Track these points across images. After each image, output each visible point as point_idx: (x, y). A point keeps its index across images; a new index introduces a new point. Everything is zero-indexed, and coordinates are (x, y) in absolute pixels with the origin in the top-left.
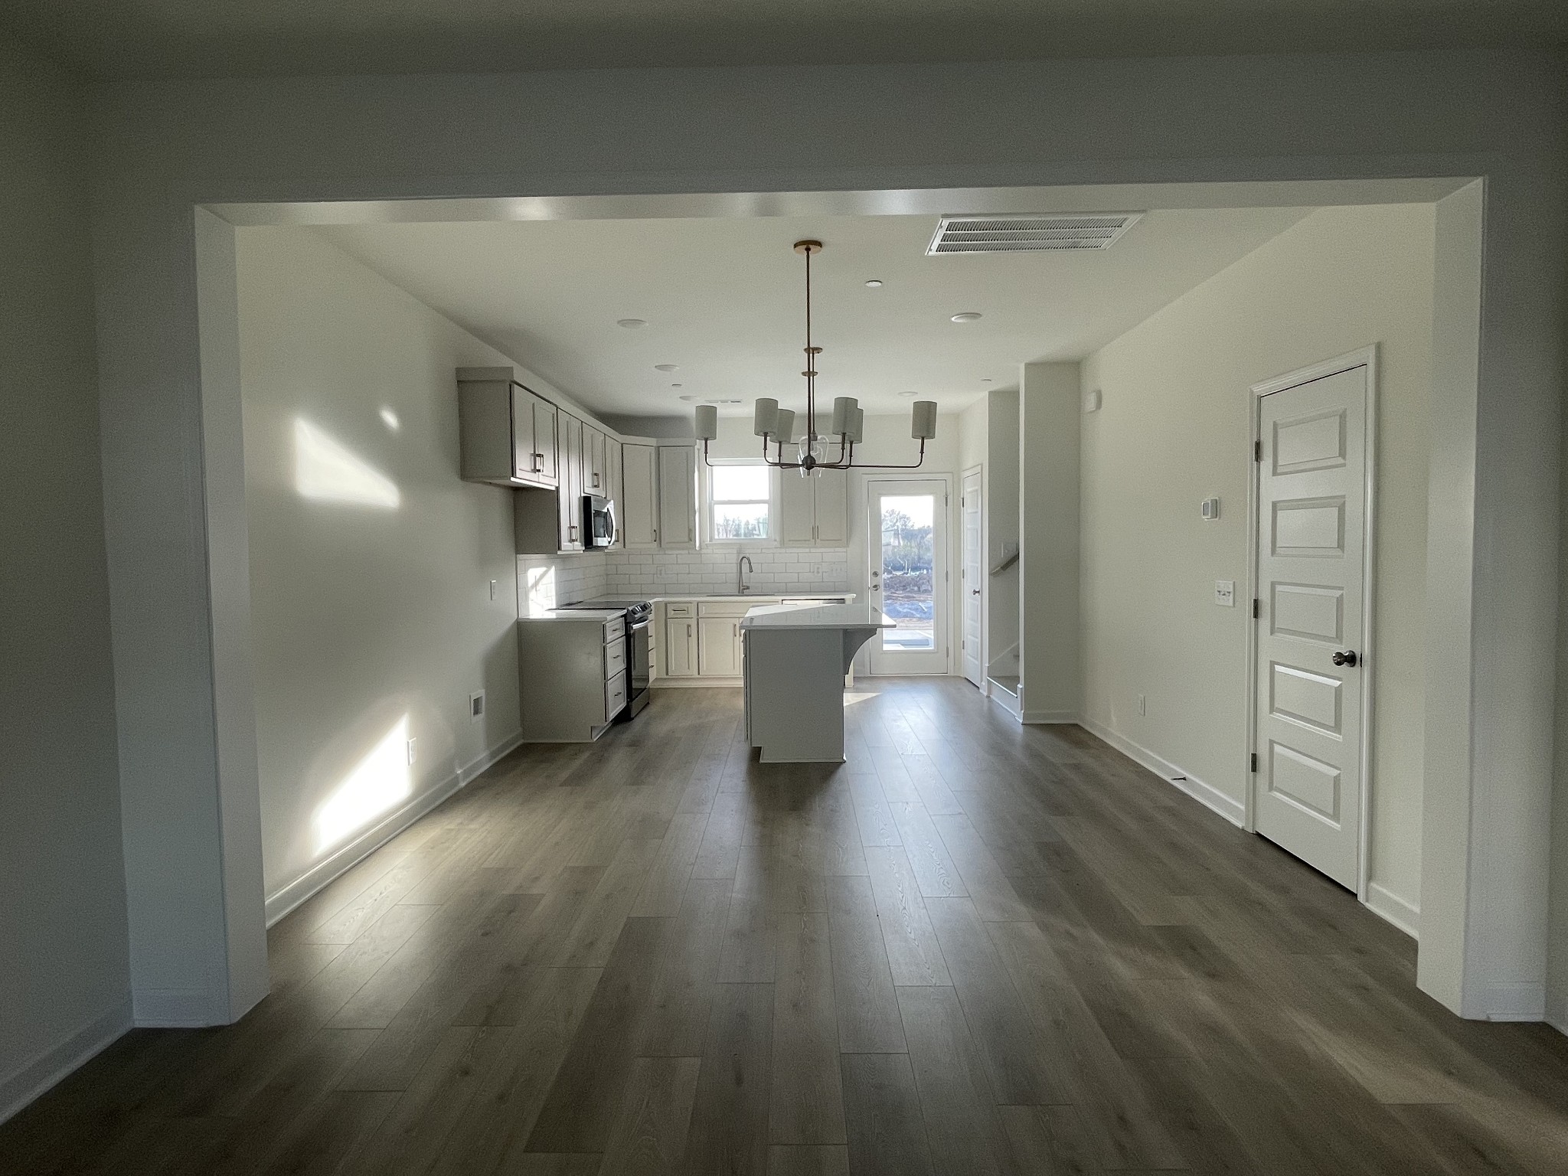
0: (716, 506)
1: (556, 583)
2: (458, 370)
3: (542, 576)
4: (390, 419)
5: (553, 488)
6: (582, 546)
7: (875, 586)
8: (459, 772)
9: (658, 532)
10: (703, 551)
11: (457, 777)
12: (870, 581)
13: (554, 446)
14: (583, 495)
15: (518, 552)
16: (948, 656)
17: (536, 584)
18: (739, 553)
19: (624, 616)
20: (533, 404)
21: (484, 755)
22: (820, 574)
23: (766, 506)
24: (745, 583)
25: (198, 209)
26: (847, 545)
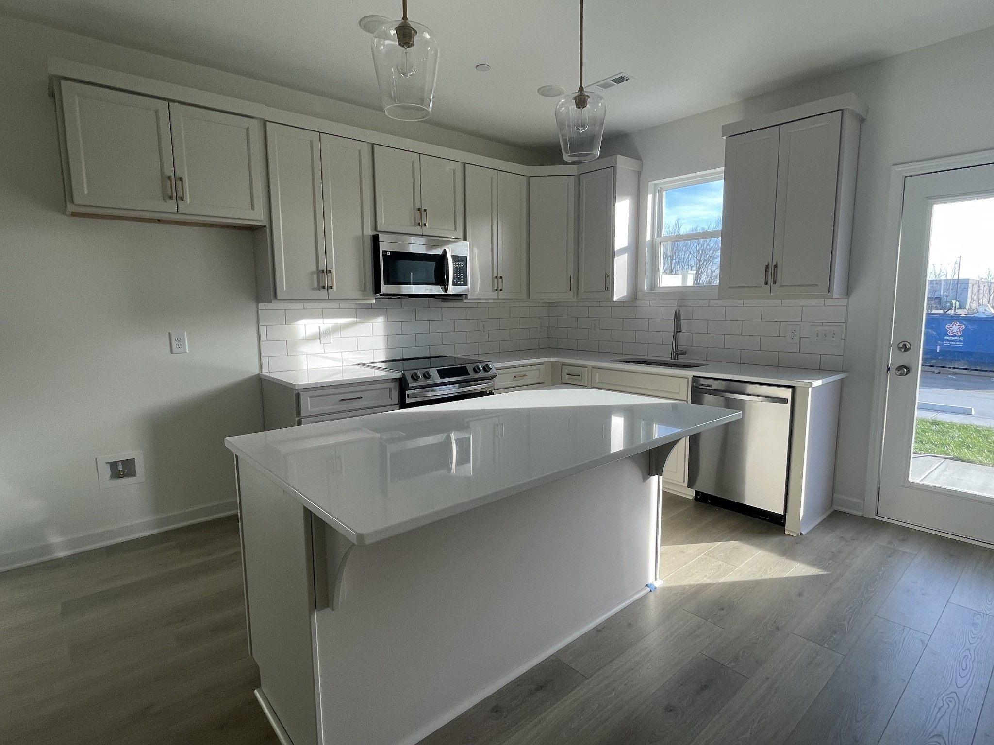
7: (900, 368)
10: (638, 303)
12: (893, 358)
15: (258, 299)
22: (797, 341)
24: (683, 344)
26: (848, 291)
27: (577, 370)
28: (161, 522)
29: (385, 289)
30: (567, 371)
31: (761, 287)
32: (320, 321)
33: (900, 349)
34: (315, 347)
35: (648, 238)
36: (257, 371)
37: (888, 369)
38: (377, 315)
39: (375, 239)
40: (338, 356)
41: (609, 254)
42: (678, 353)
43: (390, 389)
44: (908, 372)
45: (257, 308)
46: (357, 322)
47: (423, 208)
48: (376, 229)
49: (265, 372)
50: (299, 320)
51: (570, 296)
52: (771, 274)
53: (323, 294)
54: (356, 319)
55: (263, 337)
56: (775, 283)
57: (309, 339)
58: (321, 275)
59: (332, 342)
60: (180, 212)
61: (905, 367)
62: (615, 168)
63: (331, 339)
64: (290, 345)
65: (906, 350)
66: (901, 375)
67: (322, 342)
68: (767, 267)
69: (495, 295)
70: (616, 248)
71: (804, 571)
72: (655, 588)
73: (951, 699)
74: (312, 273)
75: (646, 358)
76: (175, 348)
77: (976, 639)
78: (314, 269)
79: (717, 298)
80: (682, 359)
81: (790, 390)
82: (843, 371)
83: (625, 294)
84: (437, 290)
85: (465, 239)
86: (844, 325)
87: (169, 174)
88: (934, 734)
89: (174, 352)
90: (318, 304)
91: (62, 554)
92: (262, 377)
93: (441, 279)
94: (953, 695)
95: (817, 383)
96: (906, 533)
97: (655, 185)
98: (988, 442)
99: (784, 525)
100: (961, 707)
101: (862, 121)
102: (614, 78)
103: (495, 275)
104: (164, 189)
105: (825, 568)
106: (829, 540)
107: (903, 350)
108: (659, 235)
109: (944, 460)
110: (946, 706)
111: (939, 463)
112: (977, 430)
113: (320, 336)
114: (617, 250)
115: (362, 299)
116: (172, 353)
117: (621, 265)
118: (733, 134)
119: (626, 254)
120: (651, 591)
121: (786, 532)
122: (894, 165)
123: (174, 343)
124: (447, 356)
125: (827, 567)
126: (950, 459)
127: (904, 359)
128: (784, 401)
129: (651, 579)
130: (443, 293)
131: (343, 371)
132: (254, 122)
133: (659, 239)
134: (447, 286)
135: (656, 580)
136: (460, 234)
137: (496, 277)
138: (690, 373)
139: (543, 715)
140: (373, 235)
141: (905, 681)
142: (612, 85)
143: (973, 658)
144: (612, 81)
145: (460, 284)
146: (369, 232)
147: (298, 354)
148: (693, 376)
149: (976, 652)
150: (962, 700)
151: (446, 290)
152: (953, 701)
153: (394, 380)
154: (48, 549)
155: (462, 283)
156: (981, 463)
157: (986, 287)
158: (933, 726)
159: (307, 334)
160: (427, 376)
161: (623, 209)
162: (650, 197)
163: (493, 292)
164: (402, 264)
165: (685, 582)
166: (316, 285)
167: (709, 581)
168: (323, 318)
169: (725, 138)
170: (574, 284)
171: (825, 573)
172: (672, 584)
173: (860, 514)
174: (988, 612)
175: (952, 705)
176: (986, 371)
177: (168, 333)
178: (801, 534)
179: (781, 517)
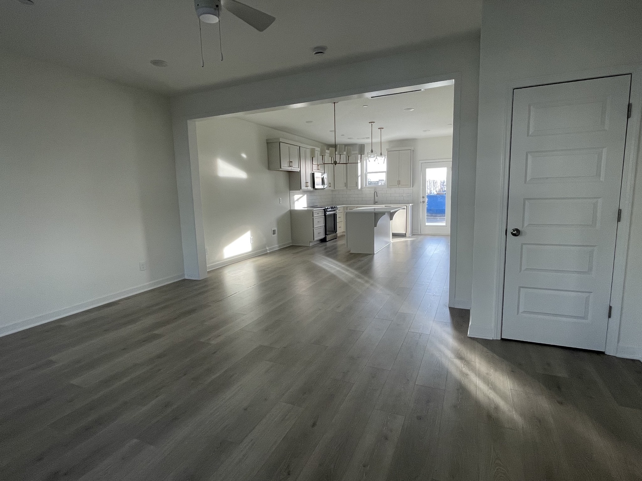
0: (368, 174)
1: (307, 200)
2: (267, 140)
3: (300, 198)
4: (244, 156)
5: (299, 171)
6: (312, 188)
8: (267, 248)
9: (346, 184)
10: (362, 190)
11: (267, 249)
13: (298, 159)
14: (312, 172)
15: (290, 190)
17: (298, 200)
18: (374, 190)
19: (324, 209)
20: (289, 147)
21: (277, 245)
22: (403, 197)
23: (385, 173)
24: (376, 201)
25: (188, 121)
26: (413, 187)
31: (396, 185)
35: (365, 173)
37: (421, 202)
41: (357, 177)
51: (345, 188)
52: (399, 183)
58: (307, 183)
81: (406, 207)
82: (413, 203)
83: (361, 187)
86: (413, 193)
92: (290, 210)
95: (411, 205)
99: (406, 236)
116: (279, 203)
122: (420, 160)
128: (405, 209)
132: (299, 147)
151: (324, 187)
157: (433, 183)
162: (365, 161)
173: (418, 233)
179: (405, 234)
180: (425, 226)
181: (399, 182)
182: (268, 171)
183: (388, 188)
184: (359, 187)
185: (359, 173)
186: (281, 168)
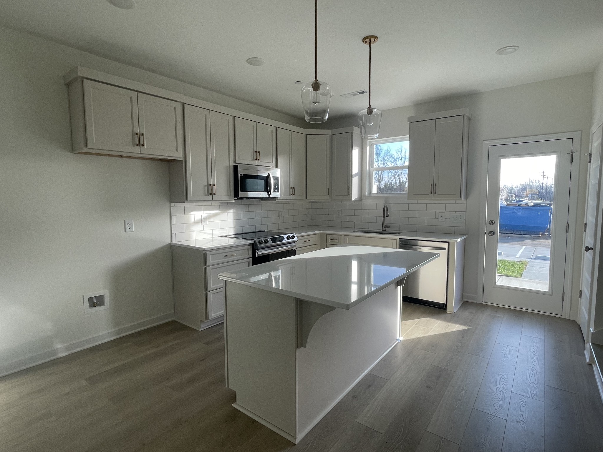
0: (374, 172)
7: (490, 232)
10: (363, 201)
12: (487, 228)
15: (171, 202)
16: (563, 300)
22: (443, 220)
23: (406, 170)
24: (387, 223)
27: (336, 237)
28: (119, 332)
29: (241, 194)
30: (330, 237)
31: (428, 195)
32: (202, 212)
33: (490, 223)
34: (199, 227)
35: (368, 168)
36: (169, 242)
37: (485, 233)
38: (230, 209)
39: (236, 168)
40: (210, 232)
41: (350, 176)
42: (385, 227)
43: (248, 249)
44: (494, 234)
45: (170, 205)
46: (220, 213)
47: (258, 151)
48: (235, 162)
49: (174, 241)
50: (191, 212)
51: (327, 197)
52: (433, 189)
53: (210, 197)
54: (219, 211)
55: (173, 222)
56: (435, 193)
57: (196, 223)
58: (210, 187)
59: (208, 224)
60: (142, 152)
61: (492, 232)
62: (352, 132)
63: (208, 222)
64: (187, 226)
65: (493, 224)
66: (491, 235)
67: (203, 224)
68: (432, 185)
69: (290, 197)
70: (353, 174)
71: (461, 328)
72: (401, 341)
73: (533, 370)
74: (205, 186)
75: (368, 230)
76: (127, 230)
77: (535, 348)
78: (206, 184)
79: (407, 199)
80: (387, 230)
81: (447, 244)
82: (465, 234)
83: (357, 197)
84: (264, 195)
85: (277, 167)
86: (465, 213)
87: (137, 132)
88: (530, 382)
89: (127, 231)
90: (206, 203)
91: (62, 355)
92: (172, 245)
93: (267, 189)
94: (533, 368)
95: (459, 240)
96: (497, 309)
97: (370, 141)
98: (514, 267)
99: (446, 309)
100: (537, 372)
101: (470, 119)
102: (359, 92)
103: (291, 187)
104: (133, 140)
105: (469, 326)
106: (466, 314)
107: (491, 224)
108: (372, 167)
109: (500, 276)
110: (532, 373)
111: (499, 278)
112: (508, 262)
113: (201, 221)
114: (354, 174)
115: (228, 200)
116: (125, 232)
117: (355, 181)
118: (413, 122)
119: (357, 177)
120: (399, 342)
121: (447, 312)
122: (484, 140)
123: (127, 226)
124: (265, 231)
125: (470, 325)
126: (503, 276)
127: (492, 228)
128: (444, 249)
129: (398, 337)
130: (268, 197)
131: (213, 240)
132: (179, 103)
133: (372, 169)
134: (270, 193)
135: (400, 337)
136: (274, 164)
137: (291, 188)
138: (398, 237)
139: (376, 396)
140: (234, 165)
141: (514, 366)
142: (358, 94)
143: (536, 355)
144: (359, 93)
145: (276, 192)
146: (232, 164)
147: (191, 231)
148: (399, 239)
149: (537, 352)
150: (537, 369)
151: (269, 195)
152: (534, 371)
153: (250, 245)
154: (55, 351)
155: (277, 191)
156: (516, 277)
158: (529, 381)
159: (195, 220)
160: (266, 242)
161: (355, 153)
162: (368, 148)
163: (290, 195)
164: (249, 181)
165: (413, 337)
166: (207, 193)
167: (422, 336)
168: (203, 211)
169: (409, 123)
170: (330, 191)
171: (470, 328)
172: (407, 338)
173: (476, 302)
174: (537, 337)
175: (534, 372)
176: (504, 233)
177: (123, 221)
178: (454, 312)
179: (445, 305)
180: (494, 287)
181: (433, 187)
182: (70, 154)
183: (408, 199)
184: (355, 195)
185: (355, 169)
186: (86, 145)
